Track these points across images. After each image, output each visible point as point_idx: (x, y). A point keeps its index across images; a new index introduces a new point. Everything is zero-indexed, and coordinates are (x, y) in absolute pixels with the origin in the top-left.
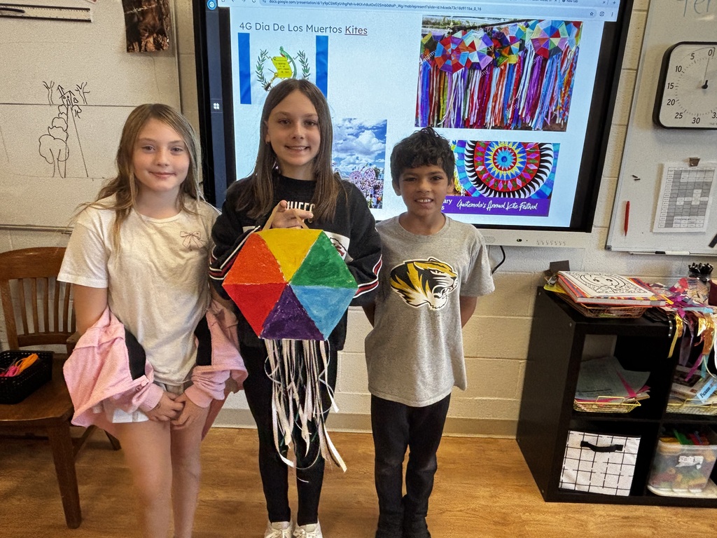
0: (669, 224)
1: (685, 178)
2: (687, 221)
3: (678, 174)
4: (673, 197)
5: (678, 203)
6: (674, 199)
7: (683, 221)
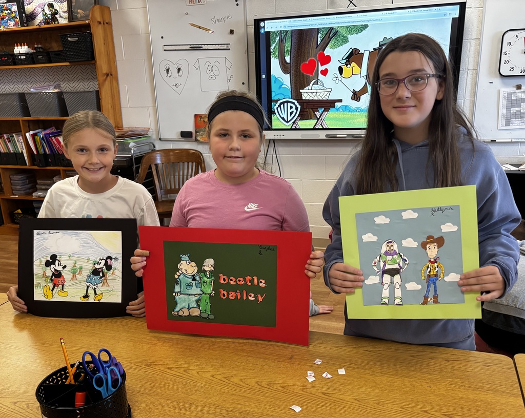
0: (508, 124)
1: (514, 97)
2: (519, 122)
3: (509, 95)
4: (508, 108)
5: (512, 112)
6: (510, 109)
7: (516, 122)
